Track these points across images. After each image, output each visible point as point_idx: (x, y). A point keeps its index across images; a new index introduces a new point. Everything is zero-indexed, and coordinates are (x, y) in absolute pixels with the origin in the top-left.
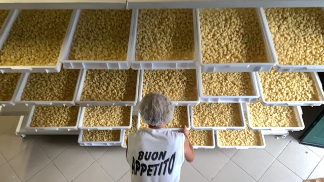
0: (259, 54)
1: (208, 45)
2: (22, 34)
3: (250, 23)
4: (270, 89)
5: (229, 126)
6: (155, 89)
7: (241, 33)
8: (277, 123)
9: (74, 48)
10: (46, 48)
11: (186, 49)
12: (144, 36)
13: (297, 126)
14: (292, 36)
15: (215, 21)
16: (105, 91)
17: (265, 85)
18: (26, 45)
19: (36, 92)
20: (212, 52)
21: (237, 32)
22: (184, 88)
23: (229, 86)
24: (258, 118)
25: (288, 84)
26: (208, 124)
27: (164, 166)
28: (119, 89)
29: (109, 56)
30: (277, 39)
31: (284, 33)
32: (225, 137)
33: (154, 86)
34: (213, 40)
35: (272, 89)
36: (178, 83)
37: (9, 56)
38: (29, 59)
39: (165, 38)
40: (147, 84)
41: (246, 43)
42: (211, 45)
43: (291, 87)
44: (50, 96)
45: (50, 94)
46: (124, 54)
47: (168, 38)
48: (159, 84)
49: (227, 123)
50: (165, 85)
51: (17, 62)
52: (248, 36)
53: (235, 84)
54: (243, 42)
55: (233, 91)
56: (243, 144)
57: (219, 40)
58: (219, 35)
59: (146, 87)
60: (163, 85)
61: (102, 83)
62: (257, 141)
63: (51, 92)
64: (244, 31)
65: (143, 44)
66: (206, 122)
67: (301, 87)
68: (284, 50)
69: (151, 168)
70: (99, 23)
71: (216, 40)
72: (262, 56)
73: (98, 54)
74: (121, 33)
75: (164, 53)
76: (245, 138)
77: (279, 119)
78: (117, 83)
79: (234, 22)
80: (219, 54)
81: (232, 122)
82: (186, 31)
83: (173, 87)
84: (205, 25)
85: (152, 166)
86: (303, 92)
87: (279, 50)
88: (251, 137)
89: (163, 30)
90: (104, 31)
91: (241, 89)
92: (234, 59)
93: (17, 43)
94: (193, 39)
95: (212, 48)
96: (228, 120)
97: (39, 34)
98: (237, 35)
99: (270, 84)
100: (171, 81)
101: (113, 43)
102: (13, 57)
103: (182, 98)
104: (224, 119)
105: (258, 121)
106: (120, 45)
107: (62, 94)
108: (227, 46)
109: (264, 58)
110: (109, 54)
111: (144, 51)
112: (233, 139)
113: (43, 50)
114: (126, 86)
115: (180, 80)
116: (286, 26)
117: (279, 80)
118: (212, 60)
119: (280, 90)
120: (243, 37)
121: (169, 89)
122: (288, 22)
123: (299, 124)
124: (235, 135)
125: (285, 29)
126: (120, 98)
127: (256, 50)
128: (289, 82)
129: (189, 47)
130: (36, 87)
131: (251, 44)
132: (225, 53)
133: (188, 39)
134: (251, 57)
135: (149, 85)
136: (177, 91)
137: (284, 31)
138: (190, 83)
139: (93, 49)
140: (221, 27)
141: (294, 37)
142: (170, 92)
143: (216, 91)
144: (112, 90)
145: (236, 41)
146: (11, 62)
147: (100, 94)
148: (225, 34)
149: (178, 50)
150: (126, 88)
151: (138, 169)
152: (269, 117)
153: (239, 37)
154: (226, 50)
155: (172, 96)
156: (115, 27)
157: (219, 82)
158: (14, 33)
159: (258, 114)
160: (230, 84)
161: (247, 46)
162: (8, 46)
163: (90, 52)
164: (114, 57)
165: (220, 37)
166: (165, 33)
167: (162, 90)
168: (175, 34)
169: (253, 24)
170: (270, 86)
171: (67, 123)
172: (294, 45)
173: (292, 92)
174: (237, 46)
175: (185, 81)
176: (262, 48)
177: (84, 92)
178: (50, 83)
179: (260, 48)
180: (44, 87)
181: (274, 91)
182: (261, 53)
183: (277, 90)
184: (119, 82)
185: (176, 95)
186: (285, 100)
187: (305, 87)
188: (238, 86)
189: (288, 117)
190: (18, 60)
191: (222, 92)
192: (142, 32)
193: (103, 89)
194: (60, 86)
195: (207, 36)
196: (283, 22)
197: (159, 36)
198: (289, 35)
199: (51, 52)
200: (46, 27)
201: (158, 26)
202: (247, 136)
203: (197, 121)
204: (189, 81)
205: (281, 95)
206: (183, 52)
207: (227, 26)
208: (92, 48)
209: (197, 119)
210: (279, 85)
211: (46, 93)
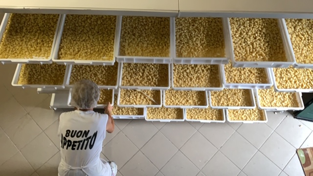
0: (279, 53)
1: (237, 43)
2: (76, 29)
3: (270, 24)
4: (281, 78)
5: (241, 106)
6: (183, 76)
7: (264, 33)
8: (281, 103)
9: (124, 44)
10: (99, 43)
11: (218, 46)
12: (182, 33)
13: (298, 107)
14: (306, 36)
15: (241, 21)
16: (141, 77)
17: (277, 74)
18: (81, 40)
19: (82, 77)
20: (240, 49)
21: (260, 31)
22: (209, 75)
23: (247, 74)
24: (265, 99)
25: (296, 74)
26: (223, 103)
27: (86, 142)
28: (153, 75)
29: (154, 51)
30: (294, 39)
31: (299, 33)
32: (233, 113)
33: (183, 73)
34: (240, 38)
35: (282, 78)
36: (203, 71)
37: (68, 50)
38: (86, 53)
39: (199, 35)
40: (176, 71)
41: (268, 42)
42: (239, 43)
43: (298, 77)
44: (95, 80)
45: (94, 79)
46: (166, 49)
47: (202, 36)
48: (187, 71)
49: (239, 103)
50: (192, 73)
51: (76, 55)
52: (270, 35)
53: (251, 73)
54: (265, 40)
55: (250, 79)
56: (248, 119)
57: (245, 38)
58: (245, 33)
59: (176, 74)
60: (190, 72)
61: (138, 70)
62: (260, 116)
63: (95, 77)
64: (266, 30)
65: (181, 40)
66: (222, 102)
67: (306, 77)
68: (299, 49)
69: (75, 144)
70: (141, 20)
71: (243, 38)
72: (281, 54)
73: (144, 49)
74: (161, 30)
75: (200, 49)
76: (251, 114)
77: (283, 100)
78: (151, 70)
79: (256, 22)
80: (246, 51)
81: (243, 102)
82: (216, 29)
83: (199, 75)
84: (233, 24)
85: (76, 142)
86: (308, 81)
87: (296, 49)
88: (255, 113)
89: (197, 28)
90: (147, 28)
91: (257, 77)
92: (258, 57)
93: (73, 38)
94: (223, 37)
95: (241, 46)
96: (240, 100)
97: (90, 29)
98: (260, 34)
99: (281, 73)
100: (197, 68)
101: (156, 40)
102: (71, 50)
103: (207, 84)
104: (237, 99)
105: (266, 101)
106: (162, 42)
107: (105, 79)
108: (252, 44)
109: (283, 56)
110: (153, 50)
111: (182, 47)
112: (240, 114)
113: (97, 44)
114: (159, 73)
115: (205, 67)
116: (301, 27)
117: (289, 70)
118: (241, 56)
119: (289, 79)
120: (265, 36)
121: (195, 76)
122: (302, 23)
123: (299, 105)
124: (242, 111)
125: (300, 30)
126: (155, 84)
127: (276, 49)
128: (296, 72)
129: (221, 44)
130: (81, 72)
131: (272, 43)
132: (251, 51)
133: (219, 37)
134: (273, 55)
135: (178, 73)
136: (202, 78)
137: (299, 31)
138: (213, 71)
139: (140, 45)
140: (247, 26)
141: (308, 38)
142: (197, 79)
143: (236, 78)
144: (147, 77)
145: (259, 40)
146: (71, 55)
147: (138, 79)
148: (250, 34)
149: (211, 46)
150: (159, 74)
151: (65, 144)
152: (275, 98)
153: (262, 36)
154: (252, 47)
155: (199, 82)
156: (155, 24)
157: (238, 70)
158: (68, 27)
159: (265, 95)
160: (247, 73)
161: (269, 45)
162: (65, 40)
163: (137, 47)
164: (158, 52)
165: (246, 36)
166: (199, 31)
167: (190, 76)
168: (208, 32)
169: (272, 25)
170: (281, 75)
171: (103, 101)
172: (308, 45)
173: (299, 80)
174: (260, 45)
175: (209, 69)
176: (281, 47)
177: (124, 77)
178: (93, 69)
179: (279, 47)
180: (89, 72)
181: (284, 79)
182: (281, 52)
183: (287, 79)
184: (152, 69)
185: (202, 82)
186: (294, 87)
187: (310, 76)
188: (254, 74)
189: (290, 99)
190: (76, 54)
191: (241, 79)
192: (179, 29)
193: (140, 75)
194: (103, 71)
195: (235, 35)
196: (298, 23)
197: (194, 33)
198: (303, 35)
199: (104, 47)
200: (95, 23)
201: (192, 24)
202: (252, 112)
203: (214, 101)
204: (212, 69)
205: (290, 83)
206: (215, 49)
207: (251, 26)
208: (138, 44)
209: (214, 99)
210: (289, 74)
211: (91, 78)
